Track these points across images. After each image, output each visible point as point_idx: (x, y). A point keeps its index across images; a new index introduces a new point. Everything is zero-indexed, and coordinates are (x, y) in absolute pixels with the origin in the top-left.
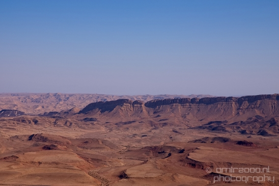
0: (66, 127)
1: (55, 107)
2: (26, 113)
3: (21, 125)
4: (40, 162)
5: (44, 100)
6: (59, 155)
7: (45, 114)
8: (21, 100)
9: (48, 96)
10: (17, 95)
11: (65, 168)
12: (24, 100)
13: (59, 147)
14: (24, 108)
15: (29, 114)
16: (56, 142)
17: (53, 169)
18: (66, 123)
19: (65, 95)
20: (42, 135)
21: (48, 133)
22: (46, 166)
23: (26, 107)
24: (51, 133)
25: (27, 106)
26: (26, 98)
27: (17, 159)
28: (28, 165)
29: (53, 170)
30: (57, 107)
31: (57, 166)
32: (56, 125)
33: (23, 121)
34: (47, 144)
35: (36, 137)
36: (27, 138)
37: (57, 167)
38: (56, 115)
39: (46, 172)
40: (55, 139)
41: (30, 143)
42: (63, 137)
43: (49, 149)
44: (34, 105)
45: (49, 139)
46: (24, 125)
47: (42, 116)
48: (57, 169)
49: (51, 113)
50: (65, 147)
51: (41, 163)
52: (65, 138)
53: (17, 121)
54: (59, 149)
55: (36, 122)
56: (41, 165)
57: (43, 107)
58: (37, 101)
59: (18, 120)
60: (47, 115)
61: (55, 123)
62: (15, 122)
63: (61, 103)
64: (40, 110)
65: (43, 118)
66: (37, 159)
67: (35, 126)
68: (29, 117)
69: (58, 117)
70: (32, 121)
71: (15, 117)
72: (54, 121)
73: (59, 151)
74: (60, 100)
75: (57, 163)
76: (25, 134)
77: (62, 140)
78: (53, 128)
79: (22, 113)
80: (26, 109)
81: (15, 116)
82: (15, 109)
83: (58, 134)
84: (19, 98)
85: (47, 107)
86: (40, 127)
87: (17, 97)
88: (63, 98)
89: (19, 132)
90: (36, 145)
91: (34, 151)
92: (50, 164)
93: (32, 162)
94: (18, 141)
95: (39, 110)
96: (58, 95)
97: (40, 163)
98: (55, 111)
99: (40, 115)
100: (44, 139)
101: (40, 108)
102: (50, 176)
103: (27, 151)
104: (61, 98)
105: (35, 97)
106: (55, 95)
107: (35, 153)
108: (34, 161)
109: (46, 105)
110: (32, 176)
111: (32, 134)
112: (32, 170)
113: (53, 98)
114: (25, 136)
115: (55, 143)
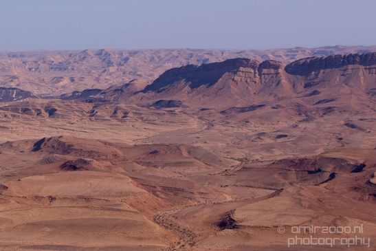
0: (115, 122)
1: (97, 80)
2: (35, 92)
3: (21, 120)
4: (53, 196)
5: (76, 64)
6: (93, 181)
7: (75, 96)
8: (27, 67)
9: (84, 55)
10: (22, 56)
11: (103, 209)
12: (34, 66)
13: (95, 163)
14: (32, 83)
15: (40, 96)
16: (90, 153)
17: (80, 210)
18: (115, 112)
19: (121, 54)
20: (61, 140)
21: (76, 135)
22: (65, 204)
23: (37, 81)
24: (83, 135)
25: (39, 79)
26: (37, 61)
27: (5, 192)
28: (28, 202)
29: (79, 213)
30: (102, 78)
31: (87, 204)
32: (93, 118)
33: (25, 110)
34: (70, 157)
35: (49, 144)
36: (31, 146)
37: (87, 207)
38: (98, 96)
39: (64, 218)
40: (89, 148)
41: (36, 158)
42: (105, 143)
43: (74, 168)
44: (54, 75)
45: (76, 147)
46: (28, 119)
47: (69, 98)
48: (86, 210)
49: (88, 92)
50: (109, 163)
51: (55, 199)
52: (111, 144)
53: (12, 110)
54: (94, 169)
55: (52, 112)
56: (55, 204)
57: (72, 80)
58: (61, 67)
59: (15, 109)
60: (78, 97)
61: (92, 113)
62: (9, 113)
63: (111, 69)
64: (66, 85)
65: (67, 102)
66: (46, 191)
67: (49, 121)
68: (40, 101)
69: (100, 100)
70: (43, 111)
71: (11, 103)
72: (91, 108)
73: (93, 173)
74: (110, 64)
75: (87, 199)
76: (27, 138)
77: (104, 149)
78: (88, 124)
79: (27, 94)
80: (37, 84)
81: (11, 99)
82: (13, 85)
83: (97, 136)
84: (25, 63)
85: (82, 79)
86: (60, 122)
87: (18, 61)
88: (115, 58)
89: (14, 135)
90: (48, 161)
91: (41, 174)
92: (72, 200)
93: (36, 197)
94: (11, 153)
95: (63, 87)
96: (107, 53)
97: (52, 199)
98: (97, 86)
99: (63, 97)
100: (66, 148)
101: (65, 82)
102: (72, 226)
103: (27, 175)
104: (112, 60)
105: (58, 59)
106: (99, 53)
107: (43, 178)
108: (40, 194)
109: (79, 75)
110: (34, 226)
111: (42, 137)
112: (34, 215)
113: (95, 61)
114: (27, 142)
115: (89, 156)
